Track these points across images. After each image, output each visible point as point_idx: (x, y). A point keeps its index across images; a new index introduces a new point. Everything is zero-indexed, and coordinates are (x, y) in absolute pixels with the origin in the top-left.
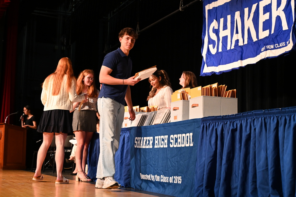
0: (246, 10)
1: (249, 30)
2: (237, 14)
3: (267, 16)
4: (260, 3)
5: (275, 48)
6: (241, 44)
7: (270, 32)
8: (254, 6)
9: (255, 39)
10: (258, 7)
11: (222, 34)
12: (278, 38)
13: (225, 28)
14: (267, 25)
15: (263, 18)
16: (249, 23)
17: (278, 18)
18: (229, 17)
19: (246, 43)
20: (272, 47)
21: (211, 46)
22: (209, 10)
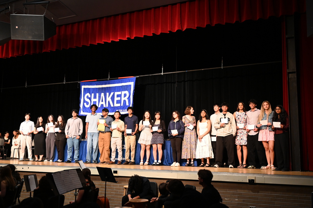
0: (108, 94)
1: (109, 102)
2: (102, 94)
3: (119, 98)
4: (115, 93)
5: (122, 111)
6: (104, 106)
7: (121, 105)
8: (112, 94)
9: (112, 106)
10: (114, 94)
11: (93, 100)
12: (124, 108)
13: (95, 97)
14: (119, 102)
15: (116, 99)
16: (109, 99)
17: (125, 101)
18: (97, 94)
19: (107, 106)
20: (122, 110)
21: (85, 104)
22: (84, 89)
